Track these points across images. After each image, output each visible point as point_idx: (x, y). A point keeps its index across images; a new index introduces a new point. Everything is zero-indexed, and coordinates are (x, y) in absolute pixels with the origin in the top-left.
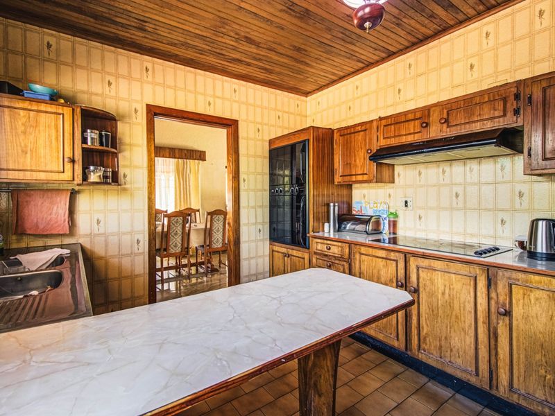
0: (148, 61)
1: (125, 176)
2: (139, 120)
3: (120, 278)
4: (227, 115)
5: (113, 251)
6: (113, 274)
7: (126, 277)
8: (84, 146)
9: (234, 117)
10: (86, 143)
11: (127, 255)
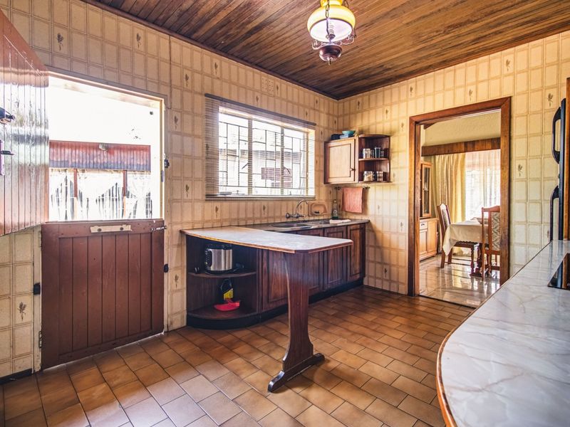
0: (411, 82)
1: (394, 175)
2: (404, 132)
3: (390, 248)
4: (495, 95)
5: (386, 229)
6: (386, 245)
7: (394, 249)
8: (360, 160)
9: (505, 95)
10: (362, 158)
11: (395, 233)
